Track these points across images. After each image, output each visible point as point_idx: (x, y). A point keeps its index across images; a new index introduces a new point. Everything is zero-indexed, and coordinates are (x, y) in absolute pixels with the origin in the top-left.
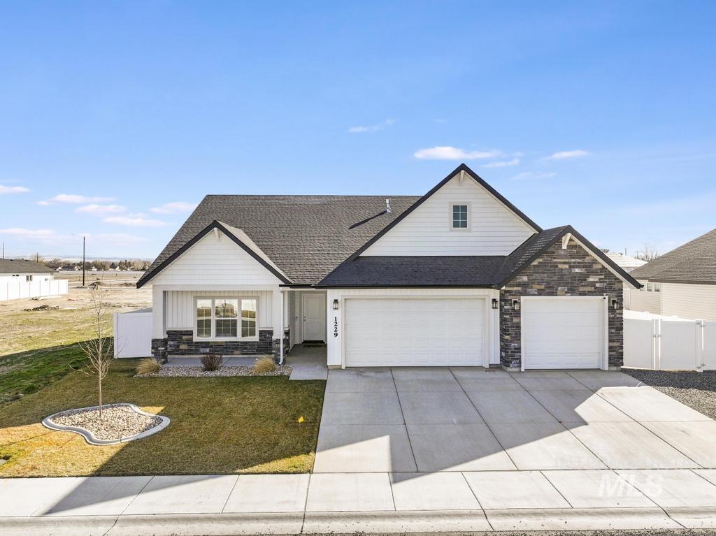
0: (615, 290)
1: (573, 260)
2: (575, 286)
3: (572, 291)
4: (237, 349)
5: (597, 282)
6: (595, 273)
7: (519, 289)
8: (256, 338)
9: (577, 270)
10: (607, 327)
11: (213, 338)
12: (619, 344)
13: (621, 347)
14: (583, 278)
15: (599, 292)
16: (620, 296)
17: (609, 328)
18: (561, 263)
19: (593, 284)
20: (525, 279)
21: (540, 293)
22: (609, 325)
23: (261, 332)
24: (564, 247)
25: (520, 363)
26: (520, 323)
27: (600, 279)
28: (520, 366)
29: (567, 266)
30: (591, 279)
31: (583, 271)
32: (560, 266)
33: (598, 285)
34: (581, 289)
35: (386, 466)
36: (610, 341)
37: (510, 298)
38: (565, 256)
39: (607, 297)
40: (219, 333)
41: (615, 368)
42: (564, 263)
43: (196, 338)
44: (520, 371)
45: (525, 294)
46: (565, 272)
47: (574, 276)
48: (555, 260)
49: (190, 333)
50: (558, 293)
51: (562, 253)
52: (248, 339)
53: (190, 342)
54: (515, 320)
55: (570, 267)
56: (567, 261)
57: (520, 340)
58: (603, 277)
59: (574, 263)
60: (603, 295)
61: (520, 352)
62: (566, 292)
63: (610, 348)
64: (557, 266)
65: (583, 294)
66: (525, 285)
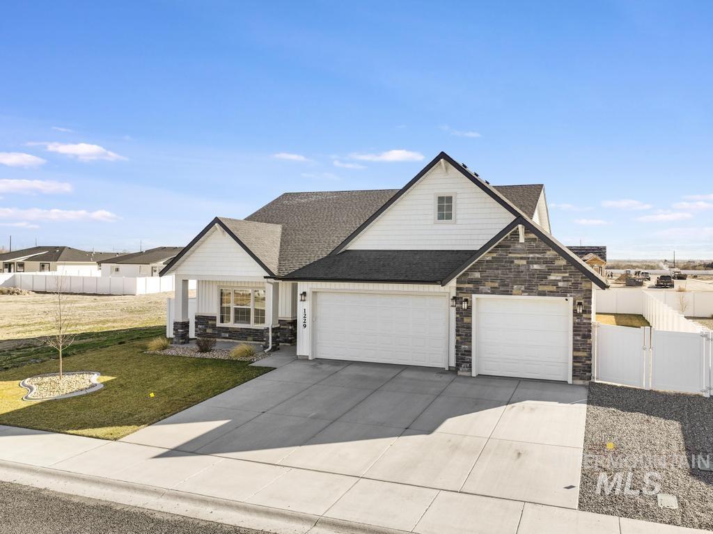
0: (581, 291)
1: (531, 256)
2: (533, 285)
3: (530, 290)
4: (249, 335)
5: (560, 281)
6: (558, 270)
7: (471, 286)
9: (536, 267)
10: (571, 333)
11: (231, 324)
12: (585, 354)
13: (589, 357)
14: (543, 276)
15: (563, 293)
16: (588, 298)
17: (574, 335)
18: (518, 258)
19: (555, 283)
20: (477, 275)
21: (494, 291)
22: (574, 331)
24: (522, 240)
25: (470, 367)
26: (471, 324)
27: (563, 277)
28: (471, 371)
29: (524, 262)
30: (552, 277)
31: (543, 267)
32: (516, 262)
33: (560, 284)
34: (541, 288)
36: (575, 350)
37: (461, 295)
38: (522, 251)
39: (571, 300)
40: (236, 320)
41: (581, 382)
42: (521, 258)
43: (219, 324)
44: (471, 376)
45: (477, 291)
46: (522, 269)
47: (533, 274)
48: (510, 255)
49: (214, 319)
50: (514, 292)
51: (519, 246)
52: (259, 326)
53: (214, 327)
54: (466, 320)
55: (528, 263)
56: (524, 256)
57: (470, 341)
58: (567, 275)
59: (532, 258)
60: (566, 296)
61: (471, 355)
62: (523, 292)
63: (575, 358)
64: (512, 262)
65: (542, 294)
66: (476, 282)
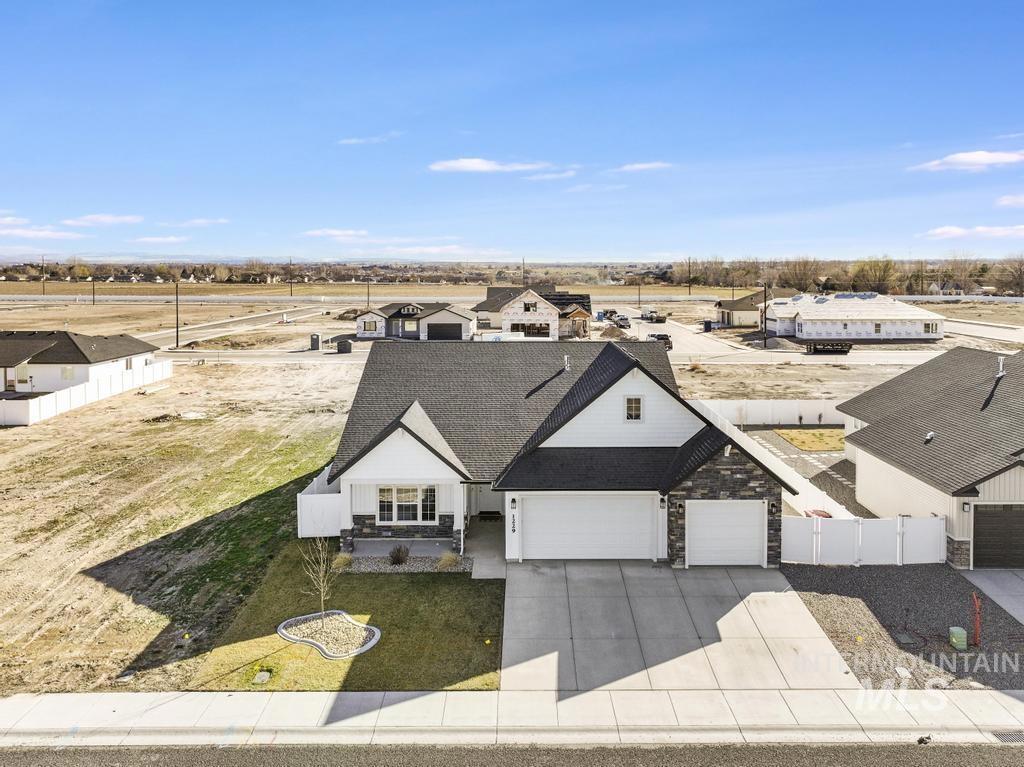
0: (773, 495)
1: (735, 467)
2: (736, 491)
3: (734, 495)
4: (417, 532)
5: (757, 487)
6: (756, 478)
7: (684, 493)
8: (436, 522)
9: (738, 476)
10: (766, 528)
11: (395, 522)
12: (777, 544)
13: (780, 548)
14: (744, 483)
15: (759, 496)
16: (779, 500)
17: (769, 529)
18: (723, 469)
19: (753, 489)
20: (690, 484)
21: (704, 497)
22: (769, 526)
23: (441, 517)
24: (727, 454)
25: (684, 560)
26: (684, 525)
27: (760, 484)
28: (684, 564)
29: (729, 472)
30: (751, 485)
31: (744, 476)
32: (723, 472)
33: (758, 490)
34: (742, 493)
35: (554, 685)
36: (769, 541)
37: (675, 501)
38: (728, 463)
39: (766, 501)
40: (400, 517)
41: (773, 566)
42: (727, 469)
43: (378, 523)
44: (684, 569)
45: (689, 498)
46: (727, 478)
47: (736, 481)
48: (718, 467)
49: (373, 517)
50: (721, 497)
51: (725, 460)
52: (428, 523)
53: (372, 526)
54: (680, 522)
55: (732, 473)
56: (729, 467)
57: (684, 540)
58: (763, 482)
59: (735, 469)
60: (762, 499)
61: (684, 551)
62: (729, 497)
63: (769, 547)
64: (719, 473)
65: (743, 498)
66: (689, 490)
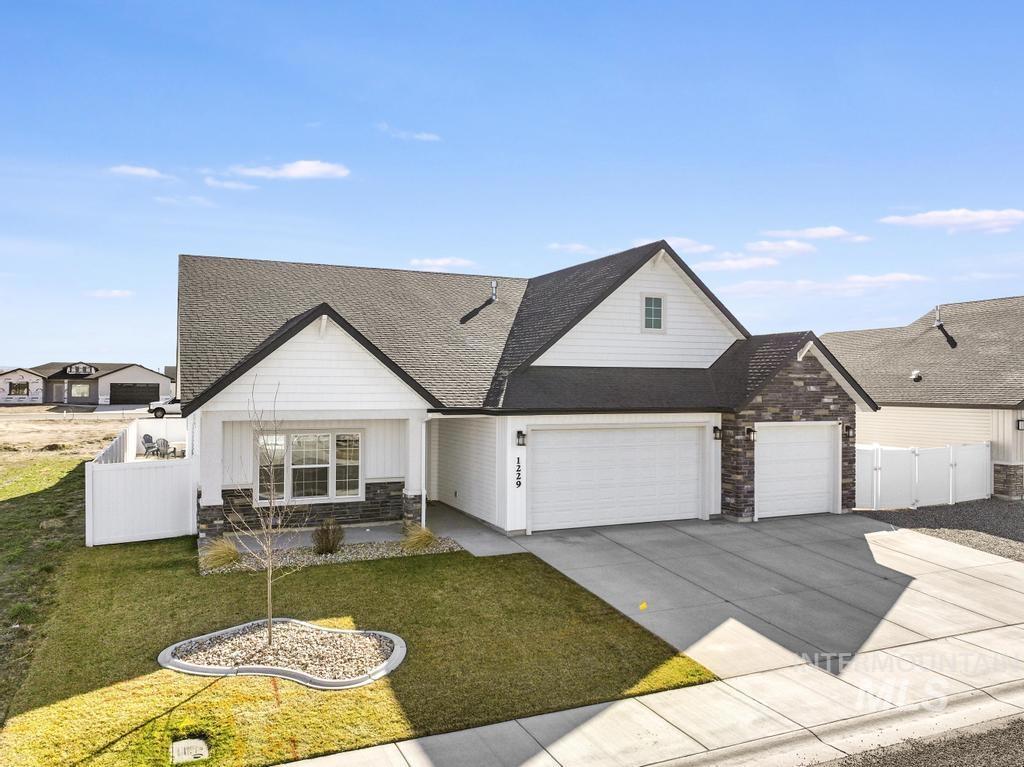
0: (847, 414)
1: (808, 376)
2: (809, 409)
3: (807, 416)
4: (328, 515)
5: (830, 404)
6: (830, 392)
7: (753, 412)
8: (360, 495)
9: (812, 388)
10: (840, 460)
11: (287, 499)
12: (851, 481)
13: (854, 484)
14: (817, 398)
15: (832, 416)
16: (853, 421)
17: (843, 461)
18: (796, 379)
19: (827, 406)
20: (759, 399)
21: (776, 418)
22: (843, 456)
23: (369, 487)
24: (800, 359)
25: (753, 510)
26: (753, 458)
27: (834, 399)
28: (753, 515)
29: (801, 383)
30: (826, 400)
31: (818, 389)
32: (796, 383)
33: (832, 407)
34: (818, 412)
36: (844, 477)
37: (743, 424)
38: (800, 371)
39: (841, 422)
40: (297, 491)
41: (847, 511)
42: (799, 379)
43: (259, 502)
44: (753, 522)
46: (800, 391)
47: (809, 396)
48: (790, 375)
49: (248, 493)
50: (794, 418)
51: (798, 365)
52: (348, 497)
53: (246, 508)
54: (748, 454)
55: (805, 384)
56: (802, 376)
57: (753, 480)
58: (836, 397)
59: (809, 379)
60: (836, 420)
61: (753, 496)
62: (802, 417)
63: (843, 485)
64: (792, 383)
65: (817, 418)
66: (759, 408)
